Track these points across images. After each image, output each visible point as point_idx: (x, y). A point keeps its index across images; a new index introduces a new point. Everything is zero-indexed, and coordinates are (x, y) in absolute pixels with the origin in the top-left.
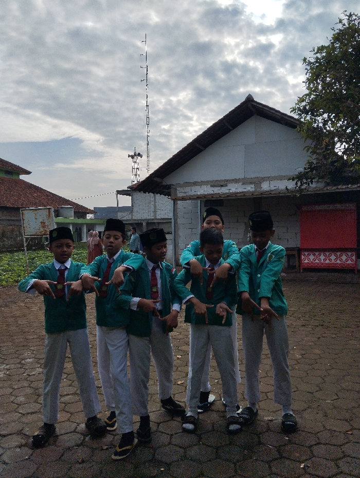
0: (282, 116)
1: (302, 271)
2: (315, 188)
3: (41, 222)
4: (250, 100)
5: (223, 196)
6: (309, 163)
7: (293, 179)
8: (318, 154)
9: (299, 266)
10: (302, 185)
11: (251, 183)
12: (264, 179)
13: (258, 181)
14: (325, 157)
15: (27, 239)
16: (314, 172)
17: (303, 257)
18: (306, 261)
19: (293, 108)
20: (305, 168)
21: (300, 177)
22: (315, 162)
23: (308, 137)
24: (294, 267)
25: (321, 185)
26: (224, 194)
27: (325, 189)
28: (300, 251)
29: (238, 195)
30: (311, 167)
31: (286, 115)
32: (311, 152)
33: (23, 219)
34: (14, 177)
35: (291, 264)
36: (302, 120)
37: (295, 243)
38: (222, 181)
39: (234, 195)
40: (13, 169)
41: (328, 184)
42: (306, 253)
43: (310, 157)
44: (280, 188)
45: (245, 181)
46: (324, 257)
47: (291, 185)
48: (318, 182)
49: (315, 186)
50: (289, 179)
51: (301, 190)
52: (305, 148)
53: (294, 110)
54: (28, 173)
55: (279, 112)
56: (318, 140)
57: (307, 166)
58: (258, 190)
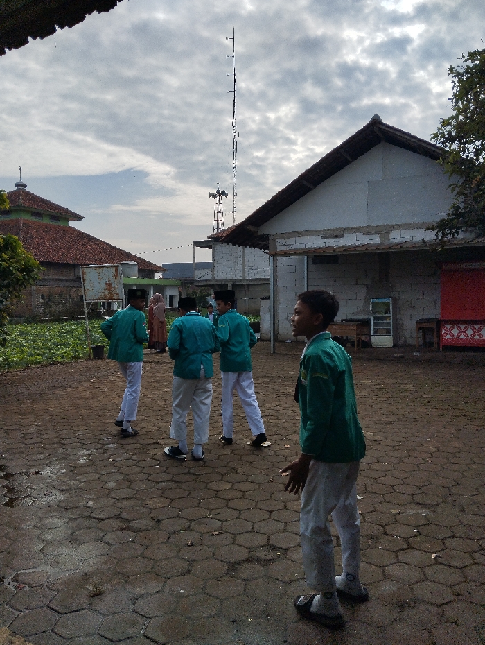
0: (420, 143)
1: (441, 350)
2: (462, 239)
3: (106, 284)
4: (376, 122)
5: (337, 250)
6: (454, 207)
7: (433, 229)
8: (466, 195)
9: (439, 343)
10: (444, 235)
11: (376, 233)
12: (392, 228)
13: (385, 230)
14: (475, 199)
15: (88, 304)
16: (461, 218)
17: (443, 331)
18: (448, 337)
19: (435, 134)
20: (449, 215)
21: (442, 226)
22: (462, 206)
23: (453, 172)
24: (432, 344)
25: (470, 236)
26: (340, 247)
27: (476, 241)
28: (439, 323)
29: (359, 249)
30: (457, 213)
31: (425, 142)
32: (458, 193)
33: (84, 280)
34: (62, 224)
35: (428, 340)
36: (447, 149)
37: (433, 312)
38: (337, 229)
39: (353, 249)
40: (60, 213)
41: (479, 236)
42: (448, 326)
43: (456, 199)
44: (415, 239)
45: (368, 231)
46: (472, 332)
47: (430, 236)
48: (466, 232)
49: (462, 237)
50: (428, 229)
51: (442, 243)
52: (450, 186)
53: (436, 136)
54: (79, 218)
55: (415, 138)
56: (468, 176)
57: (451, 212)
58: (386, 242)
